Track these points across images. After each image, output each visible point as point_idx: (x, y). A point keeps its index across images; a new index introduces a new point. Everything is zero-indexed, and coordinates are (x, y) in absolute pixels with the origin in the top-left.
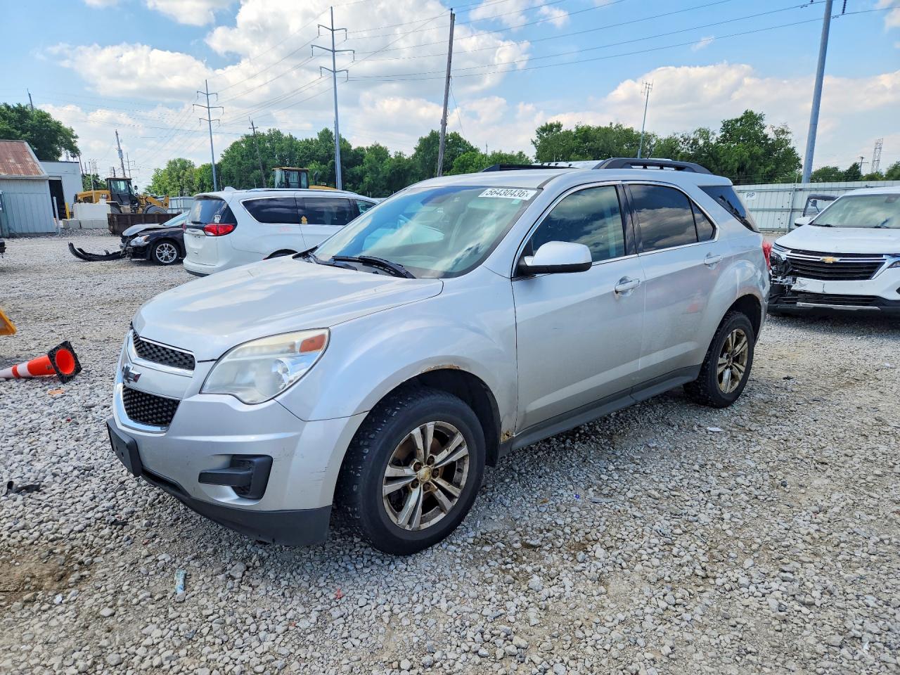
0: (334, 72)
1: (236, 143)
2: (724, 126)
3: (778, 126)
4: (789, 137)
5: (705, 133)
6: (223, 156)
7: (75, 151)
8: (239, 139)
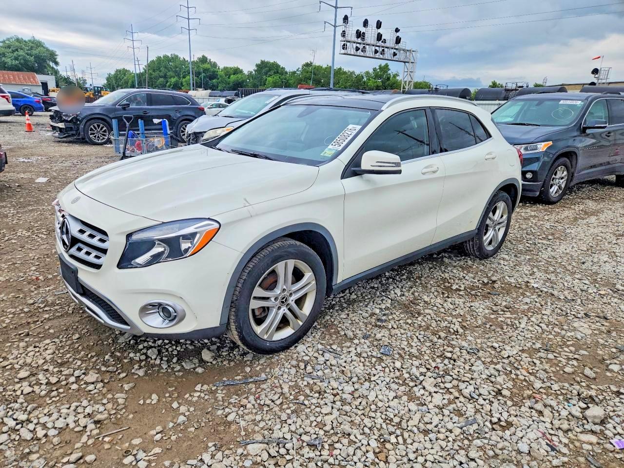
0: (189, 30)
1: (153, 61)
2: (374, 70)
3: (395, 73)
4: (398, 78)
5: (367, 73)
6: (144, 69)
7: (57, 63)
8: (155, 59)
